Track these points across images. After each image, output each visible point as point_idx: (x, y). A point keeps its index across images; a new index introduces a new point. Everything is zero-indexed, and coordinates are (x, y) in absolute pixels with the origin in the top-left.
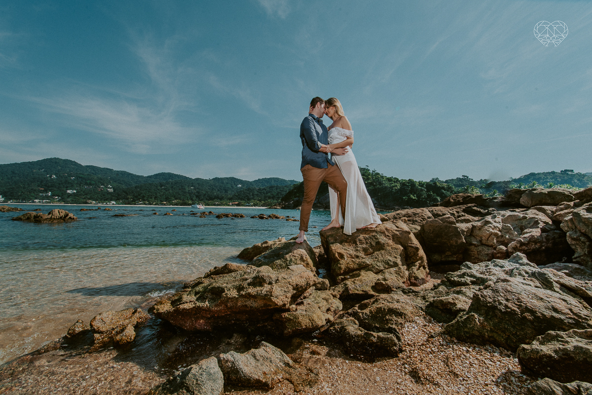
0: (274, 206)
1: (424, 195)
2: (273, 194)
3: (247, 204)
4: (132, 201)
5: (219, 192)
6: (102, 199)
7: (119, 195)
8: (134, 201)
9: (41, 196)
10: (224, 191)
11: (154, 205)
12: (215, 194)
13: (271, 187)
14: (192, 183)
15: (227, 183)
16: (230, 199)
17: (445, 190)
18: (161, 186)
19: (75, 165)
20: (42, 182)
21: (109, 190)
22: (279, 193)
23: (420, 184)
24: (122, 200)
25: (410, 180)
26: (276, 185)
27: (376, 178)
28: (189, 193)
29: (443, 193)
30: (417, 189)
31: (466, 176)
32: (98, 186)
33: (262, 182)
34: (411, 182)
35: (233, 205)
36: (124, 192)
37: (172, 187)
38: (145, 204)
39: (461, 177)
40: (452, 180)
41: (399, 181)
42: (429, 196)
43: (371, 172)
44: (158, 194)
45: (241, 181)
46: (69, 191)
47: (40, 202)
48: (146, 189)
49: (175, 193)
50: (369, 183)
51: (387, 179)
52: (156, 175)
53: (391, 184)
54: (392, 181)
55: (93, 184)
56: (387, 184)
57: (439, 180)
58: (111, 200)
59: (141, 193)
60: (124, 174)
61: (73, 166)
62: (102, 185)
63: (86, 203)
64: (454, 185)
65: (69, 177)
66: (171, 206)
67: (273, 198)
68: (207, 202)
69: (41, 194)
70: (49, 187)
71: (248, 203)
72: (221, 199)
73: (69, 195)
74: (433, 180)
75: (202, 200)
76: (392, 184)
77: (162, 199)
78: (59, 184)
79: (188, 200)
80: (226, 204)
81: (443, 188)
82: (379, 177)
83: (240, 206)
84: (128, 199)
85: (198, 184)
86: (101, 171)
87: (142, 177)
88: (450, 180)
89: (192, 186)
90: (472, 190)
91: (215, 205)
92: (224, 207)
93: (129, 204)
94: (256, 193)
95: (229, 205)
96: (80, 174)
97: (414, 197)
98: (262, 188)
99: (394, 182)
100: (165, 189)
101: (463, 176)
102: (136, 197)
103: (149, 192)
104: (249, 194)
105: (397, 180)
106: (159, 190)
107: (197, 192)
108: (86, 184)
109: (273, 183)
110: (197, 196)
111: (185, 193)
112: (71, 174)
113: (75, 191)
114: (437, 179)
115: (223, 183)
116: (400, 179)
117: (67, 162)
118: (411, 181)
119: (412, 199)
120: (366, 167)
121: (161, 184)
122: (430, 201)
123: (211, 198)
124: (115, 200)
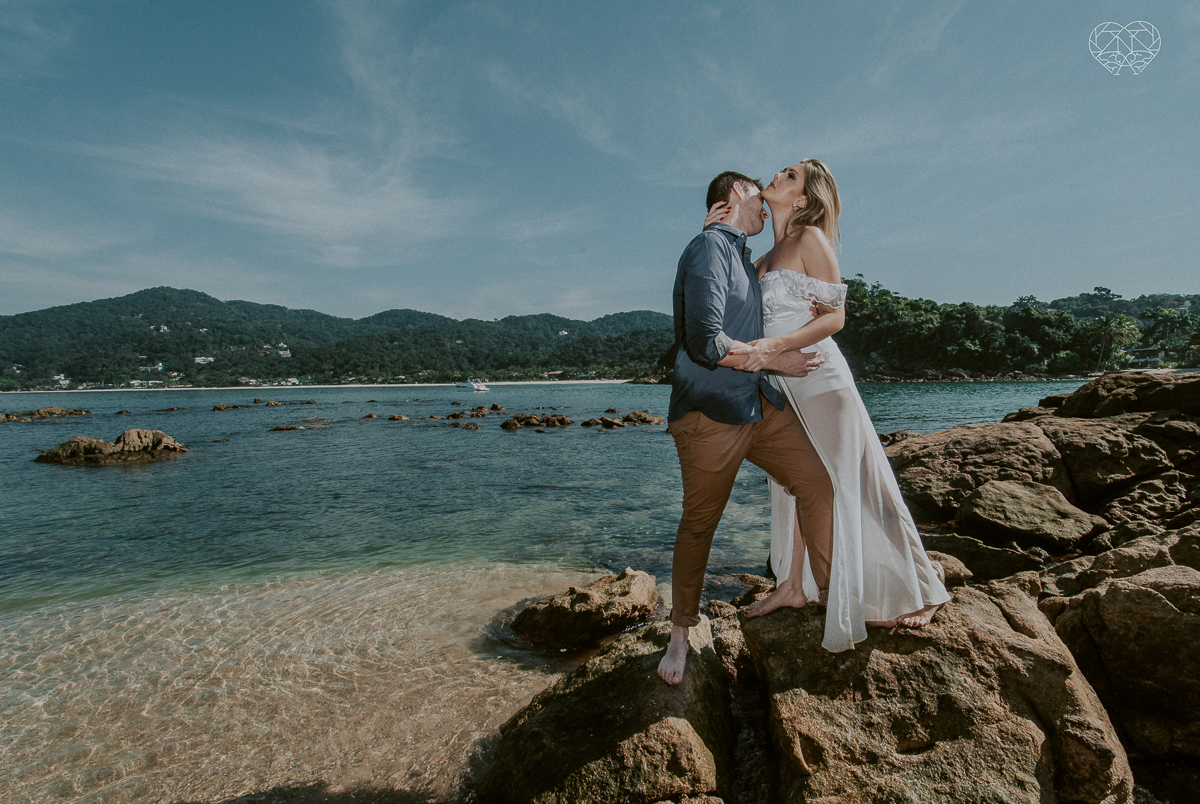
0: (643, 376)
1: (1000, 340)
2: (639, 350)
3: (583, 375)
4: (333, 376)
5: (518, 349)
6: (268, 374)
7: (303, 364)
8: (336, 377)
9: (143, 372)
10: (529, 347)
11: (380, 383)
12: (511, 353)
13: (635, 334)
14: (459, 332)
15: (536, 328)
16: (545, 364)
17: (1051, 326)
18: (392, 341)
19: (205, 301)
20: (141, 341)
21: (281, 353)
22: (654, 346)
23: (989, 313)
24: (311, 374)
25: (964, 304)
26: (645, 329)
27: (881, 304)
28: (453, 354)
29: (1048, 334)
30: (982, 326)
31: (1104, 290)
32: (257, 346)
33: (614, 323)
34: (968, 312)
35: (550, 377)
36: (315, 357)
37: (415, 342)
38: (360, 382)
39: (1092, 292)
40: (1070, 299)
41: (938, 309)
42: (1011, 342)
43: (870, 289)
44: (387, 359)
45: (565, 323)
46: (199, 360)
47: (142, 385)
48: (360, 350)
49: (422, 355)
50: (866, 315)
51: (907, 304)
52: (380, 317)
53: (918, 316)
54: (920, 308)
55: (248, 343)
56: (908, 317)
57: (1036, 303)
58: (289, 375)
59: (351, 358)
60: (308, 315)
61: (201, 305)
62: (266, 343)
63: (237, 384)
64: (1074, 312)
65: (195, 327)
66: (417, 385)
67: (640, 358)
68: (493, 372)
69: (142, 368)
70: (156, 352)
71: (583, 371)
72: (524, 365)
73: (201, 368)
74: (1020, 303)
75: (481, 369)
76: (921, 315)
77: (397, 370)
78: (178, 345)
79: (451, 368)
80: (535, 376)
81: (1047, 322)
82: (888, 301)
83: (568, 379)
84: (322, 372)
85: (472, 332)
86: (261, 311)
87: (349, 321)
88: (1064, 300)
89: (459, 338)
90: (1120, 323)
91: (510, 378)
92: (532, 383)
93: (327, 382)
94: (601, 348)
95: (542, 378)
96: (218, 320)
97: (975, 345)
98: (614, 335)
99: (926, 311)
100: (400, 347)
101: (1096, 289)
102: (341, 366)
103: (366, 354)
104: (586, 350)
105: (932, 307)
106: (387, 349)
107: (472, 351)
108: (233, 342)
109: (639, 324)
110: (471, 361)
111: (444, 353)
112: (199, 321)
113: (212, 359)
114: (1032, 298)
115: (526, 328)
116: (939, 304)
117: (189, 297)
118: (968, 308)
119: (970, 351)
120: (857, 278)
121: (390, 336)
122: (1014, 355)
123: (503, 365)
124: (298, 376)
